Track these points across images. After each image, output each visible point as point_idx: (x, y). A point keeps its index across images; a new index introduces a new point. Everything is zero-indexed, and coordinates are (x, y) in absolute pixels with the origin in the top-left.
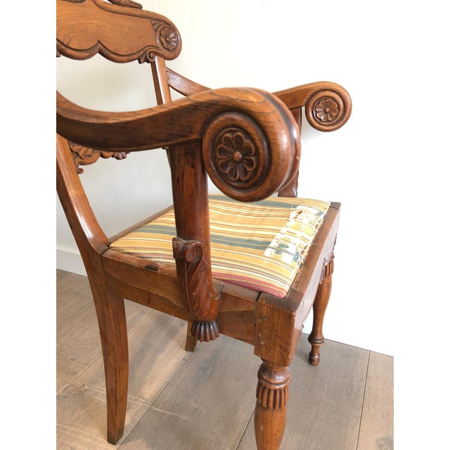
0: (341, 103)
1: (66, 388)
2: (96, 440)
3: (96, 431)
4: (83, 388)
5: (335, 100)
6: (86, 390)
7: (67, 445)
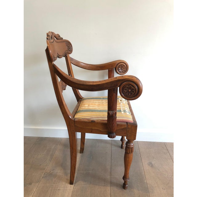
0: (126, 66)
1: (44, 174)
2: (65, 185)
3: (64, 183)
4: (50, 173)
5: (124, 66)
6: (52, 173)
7: (57, 189)
